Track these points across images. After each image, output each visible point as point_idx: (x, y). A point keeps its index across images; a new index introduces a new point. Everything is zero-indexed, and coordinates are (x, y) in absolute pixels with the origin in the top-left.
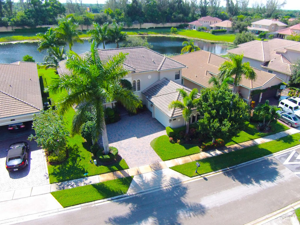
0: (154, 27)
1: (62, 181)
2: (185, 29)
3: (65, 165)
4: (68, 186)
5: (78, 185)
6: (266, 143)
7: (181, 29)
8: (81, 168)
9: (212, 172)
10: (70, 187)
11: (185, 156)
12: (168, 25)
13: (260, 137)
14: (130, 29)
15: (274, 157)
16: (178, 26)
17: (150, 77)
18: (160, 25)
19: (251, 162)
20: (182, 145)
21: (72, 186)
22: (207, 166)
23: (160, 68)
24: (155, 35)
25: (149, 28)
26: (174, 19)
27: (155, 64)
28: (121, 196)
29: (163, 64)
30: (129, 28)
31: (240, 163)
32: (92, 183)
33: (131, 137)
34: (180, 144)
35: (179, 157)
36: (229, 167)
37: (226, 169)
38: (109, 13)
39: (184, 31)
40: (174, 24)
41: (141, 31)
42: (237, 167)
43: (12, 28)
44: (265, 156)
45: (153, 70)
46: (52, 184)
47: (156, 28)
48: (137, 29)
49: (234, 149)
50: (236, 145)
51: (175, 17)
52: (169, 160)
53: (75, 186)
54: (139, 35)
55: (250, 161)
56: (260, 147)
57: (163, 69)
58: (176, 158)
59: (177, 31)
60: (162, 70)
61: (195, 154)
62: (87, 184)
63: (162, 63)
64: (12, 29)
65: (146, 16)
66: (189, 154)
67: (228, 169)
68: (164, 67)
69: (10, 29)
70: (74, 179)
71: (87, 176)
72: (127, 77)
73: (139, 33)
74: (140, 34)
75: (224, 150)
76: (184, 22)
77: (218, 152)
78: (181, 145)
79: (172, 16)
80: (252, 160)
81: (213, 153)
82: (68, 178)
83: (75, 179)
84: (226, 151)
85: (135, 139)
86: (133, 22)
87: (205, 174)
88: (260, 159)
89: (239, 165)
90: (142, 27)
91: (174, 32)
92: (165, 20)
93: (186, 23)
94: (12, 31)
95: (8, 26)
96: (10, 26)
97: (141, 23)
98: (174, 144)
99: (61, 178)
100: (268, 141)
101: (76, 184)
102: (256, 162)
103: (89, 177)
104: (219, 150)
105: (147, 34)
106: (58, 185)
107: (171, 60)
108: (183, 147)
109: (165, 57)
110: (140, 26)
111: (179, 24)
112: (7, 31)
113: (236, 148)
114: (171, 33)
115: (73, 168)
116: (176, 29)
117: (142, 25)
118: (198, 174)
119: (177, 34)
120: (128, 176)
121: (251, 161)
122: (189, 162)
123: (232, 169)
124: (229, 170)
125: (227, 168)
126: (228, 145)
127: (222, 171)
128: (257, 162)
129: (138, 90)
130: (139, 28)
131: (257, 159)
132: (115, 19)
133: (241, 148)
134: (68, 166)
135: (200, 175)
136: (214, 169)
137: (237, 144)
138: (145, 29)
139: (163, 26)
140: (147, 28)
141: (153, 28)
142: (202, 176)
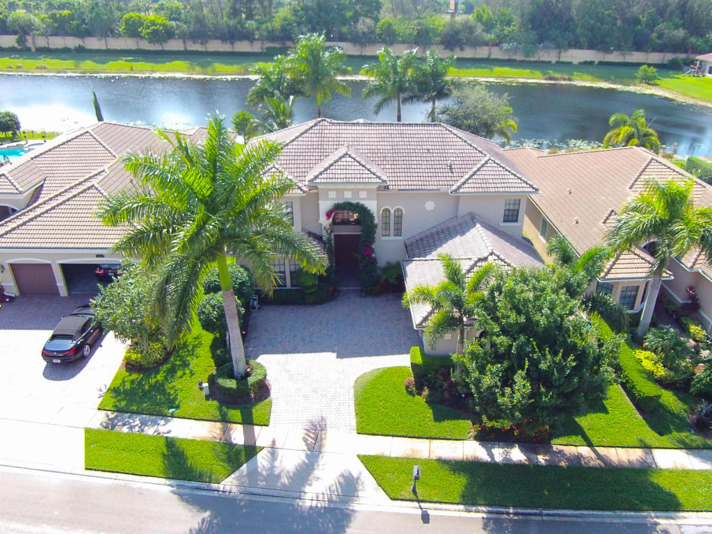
0: (597, 61)
1: (119, 410)
2: (684, 73)
3: (149, 376)
4: (124, 425)
5: (143, 430)
6: (686, 473)
7: (671, 72)
8: (172, 392)
9: (458, 504)
10: (125, 429)
11: (418, 438)
12: (636, 57)
13: (680, 448)
14: (530, 62)
15: (680, 526)
16: (665, 62)
17: (430, 205)
18: (614, 57)
19: (593, 516)
20: (429, 405)
21: (131, 428)
22: (459, 482)
23: (459, 187)
24: (588, 84)
25: (580, 63)
26: (657, 41)
27: (452, 172)
28: (204, 485)
29: (472, 176)
30: (528, 59)
31: (557, 508)
32: (169, 435)
33: (324, 351)
34: (427, 402)
35: (403, 434)
36: (514, 507)
37: (504, 510)
38: (482, 17)
39: (678, 78)
40: (655, 57)
41: (555, 71)
42: (540, 515)
43: (262, 44)
44: (653, 514)
45: (438, 190)
46: (100, 411)
47: (602, 64)
48: (550, 62)
49: (568, 459)
50: (585, 451)
51: (660, 36)
52: (373, 434)
53: (137, 429)
54: (546, 79)
55: (591, 512)
56: (657, 480)
57: (466, 190)
58: (393, 436)
59: (655, 78)
60: (461, 193)
61: (450, 439)
62: (159, 434)
63: (471, 173)
64: (262, 48)
65: (579, 30)
66: (433, 435)
67: (508, 514)
68: (472, 185)
69: (257, 47)
70: (144, 414)
71: (172, 416)
72: (363, 199)
73: (548, 73)
74: (551, 79)
75: (537, 454)
76: (686, 51)
77: (517, 455)
78: (427, 405)
79: (653, 32)
80: (602, 510)
81: (498, 454)
82: (135, 408)
83: (146, 414)
84: (541, 459)
85: (330, 356)
86: (539, 43)
87: (436, 502)
88: (629, 516)
89: (552, 512)
90: (561, 60)
91: (645, 79)
92: (630, 42)
93: (692, 56)
94: (260, 51)
95: (254, 39)
96: (258, 40)
97: (560, 47)
98: (411, 397)
99: (123, 403)
100: (697, 469)
101: (140, 427)
102: (608, 520)
103: (174, 419)
104: (524, 449)
105: (570, 80)
106: (108, 416)
107: (501, 169)
108: (431, 411)
109: (486, 159)
110: (557, 55)
111: (669, 56)
112: (250, 51)
113: (579, 457)
114: (637, 81)
115: (159, 388)
116: (655, 70)
117: (563, 54)
118: (414, 497)
119: (656, 85)
120: (253, 444)
121: (596, 512)
122: (417, 457)
123: (521, 517)
124: (511, 516)
125: (507, 507)
126: (561, 442)
127: (489, 512)
128: (612, 524)
129: (395, 235)
130: (554, 62)
131: (618, 513)
132: (495, 33)
133: (596, 463)
134: (153, 381)
135: (419, 501)
136: (468, 500)
137: (588, 449)
138: (570, 63)
139: (623, 61)
140: (575, 62)
141: (591, 63)
142: (423, 505)
